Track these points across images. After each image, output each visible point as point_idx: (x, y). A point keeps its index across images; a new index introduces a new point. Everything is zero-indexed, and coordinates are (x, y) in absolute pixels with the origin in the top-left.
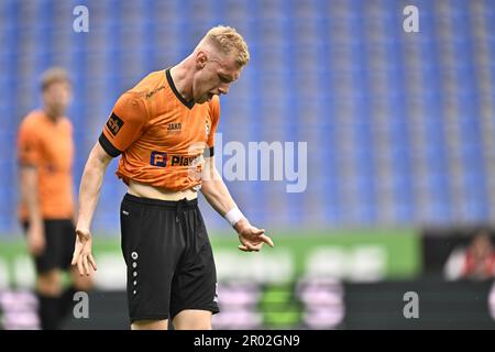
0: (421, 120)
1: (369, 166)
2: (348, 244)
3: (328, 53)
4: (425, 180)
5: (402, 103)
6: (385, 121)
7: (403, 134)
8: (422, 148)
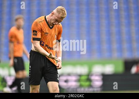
0: (124, 29)
1: (110, 42)
2: (104, 64)
3: (98, 10)
4: (125, 46)
5: (119, 24)
6: (114, 29)
7: (119, 33)
8: (125, 37)
